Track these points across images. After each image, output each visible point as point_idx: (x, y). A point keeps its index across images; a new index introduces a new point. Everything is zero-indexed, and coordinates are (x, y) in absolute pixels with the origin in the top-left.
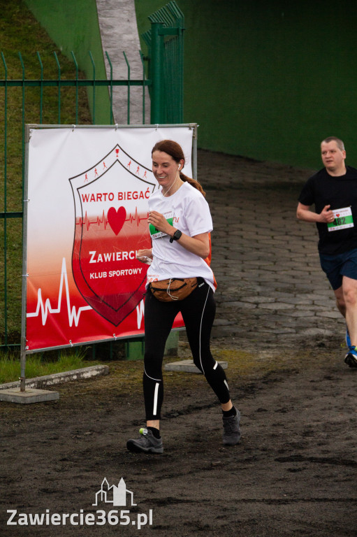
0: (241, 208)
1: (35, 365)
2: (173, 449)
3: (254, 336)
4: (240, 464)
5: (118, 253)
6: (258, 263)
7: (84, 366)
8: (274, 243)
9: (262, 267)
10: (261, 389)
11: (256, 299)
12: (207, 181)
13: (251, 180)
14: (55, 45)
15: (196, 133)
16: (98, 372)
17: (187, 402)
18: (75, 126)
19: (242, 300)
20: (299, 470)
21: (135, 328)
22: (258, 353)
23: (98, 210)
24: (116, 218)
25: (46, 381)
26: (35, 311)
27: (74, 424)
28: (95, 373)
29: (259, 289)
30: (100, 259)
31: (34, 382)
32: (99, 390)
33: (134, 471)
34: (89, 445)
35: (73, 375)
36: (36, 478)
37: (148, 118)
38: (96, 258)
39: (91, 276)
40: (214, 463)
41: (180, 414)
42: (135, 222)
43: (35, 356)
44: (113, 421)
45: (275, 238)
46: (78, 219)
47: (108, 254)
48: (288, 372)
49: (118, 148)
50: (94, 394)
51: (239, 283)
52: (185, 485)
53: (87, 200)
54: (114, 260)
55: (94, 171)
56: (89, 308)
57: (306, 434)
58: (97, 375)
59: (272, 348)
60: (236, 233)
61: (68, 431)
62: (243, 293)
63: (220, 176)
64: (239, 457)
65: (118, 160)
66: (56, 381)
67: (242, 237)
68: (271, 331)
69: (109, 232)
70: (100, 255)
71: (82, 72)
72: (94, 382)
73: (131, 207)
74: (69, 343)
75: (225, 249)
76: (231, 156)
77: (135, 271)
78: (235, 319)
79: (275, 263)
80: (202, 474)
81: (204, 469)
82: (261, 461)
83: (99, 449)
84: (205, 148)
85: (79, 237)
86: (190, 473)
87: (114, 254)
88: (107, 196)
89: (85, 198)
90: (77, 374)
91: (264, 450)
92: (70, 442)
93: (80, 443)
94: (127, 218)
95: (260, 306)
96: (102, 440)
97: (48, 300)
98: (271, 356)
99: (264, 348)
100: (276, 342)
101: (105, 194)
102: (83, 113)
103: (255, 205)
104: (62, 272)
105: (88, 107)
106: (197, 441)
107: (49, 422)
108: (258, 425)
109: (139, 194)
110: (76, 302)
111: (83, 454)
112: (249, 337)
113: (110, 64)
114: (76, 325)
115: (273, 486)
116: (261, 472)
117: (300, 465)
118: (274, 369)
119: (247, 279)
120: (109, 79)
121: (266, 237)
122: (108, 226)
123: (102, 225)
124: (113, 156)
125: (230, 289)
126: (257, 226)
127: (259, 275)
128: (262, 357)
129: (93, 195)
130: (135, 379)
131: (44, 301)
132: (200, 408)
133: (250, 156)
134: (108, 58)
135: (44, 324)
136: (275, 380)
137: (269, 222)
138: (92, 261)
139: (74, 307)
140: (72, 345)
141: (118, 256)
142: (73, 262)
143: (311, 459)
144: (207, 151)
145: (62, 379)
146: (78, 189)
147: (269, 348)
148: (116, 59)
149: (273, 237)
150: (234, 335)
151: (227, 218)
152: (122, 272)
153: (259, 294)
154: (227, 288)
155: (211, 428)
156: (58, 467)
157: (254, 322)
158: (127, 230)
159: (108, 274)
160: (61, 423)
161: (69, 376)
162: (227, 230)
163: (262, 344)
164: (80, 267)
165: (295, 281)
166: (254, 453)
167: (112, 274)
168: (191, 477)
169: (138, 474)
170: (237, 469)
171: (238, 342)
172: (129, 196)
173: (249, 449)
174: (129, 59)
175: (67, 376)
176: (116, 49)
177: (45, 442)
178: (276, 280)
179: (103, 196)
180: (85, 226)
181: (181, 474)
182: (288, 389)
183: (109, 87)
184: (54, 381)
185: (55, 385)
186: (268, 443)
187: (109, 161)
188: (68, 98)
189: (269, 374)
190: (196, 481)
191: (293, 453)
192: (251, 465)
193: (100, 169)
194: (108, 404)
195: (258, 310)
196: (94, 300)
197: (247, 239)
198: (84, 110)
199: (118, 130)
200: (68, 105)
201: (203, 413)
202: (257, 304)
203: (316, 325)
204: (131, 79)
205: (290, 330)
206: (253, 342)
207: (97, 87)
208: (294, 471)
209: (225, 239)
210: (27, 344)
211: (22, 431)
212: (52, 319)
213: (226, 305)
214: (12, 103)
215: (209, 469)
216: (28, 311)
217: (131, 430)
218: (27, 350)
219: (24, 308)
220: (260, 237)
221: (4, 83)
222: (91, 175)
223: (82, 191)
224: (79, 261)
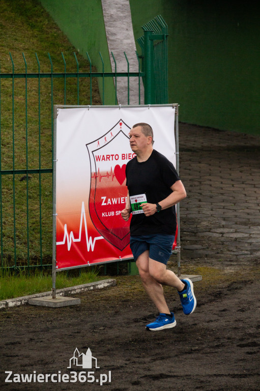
0: (210, 165)
1: (63, 280)
2: (164, 339)
3: (220, 257)
4: (212, 349)
5: (122, 198)
6: (223, 204)
7: (98, 280)
8: (233, 190)
9: (226, 207)
10: (226, 295)
11: (221, 230)
12: (185, 145)
13: (217, 144)
14: (74, 48)
15: (177, 110)
16: (109, 284)
17: (173, 305)
18: (90, 106)
19: (212, 231)
20: (255, 353)
22: (224, 269)
23: (108, 167)
24: (121, 172)
25: (71, 291)
26: (62, 240)
27: (92, 322)
28: (106, 285)
29: (223, 223)
30: (109, 202)
31: (61, 292)
32: (110, 297)
33: (135, 355)
34: (103, 337)
35: (90, 287)
36: (64, 361)
37: (142, 100)
38: (106, 202)
39: (103, 215)
40: (193, 348)
43: (63, 273)
44: (120, 319)
45: (234, 186)
46: (93, 174)
47: (115, 199)
48: (245, 283)
49: (121, 122)
50: (106, 300)
51: (209, 219)
52: (173, 364)
53: (99, 160)
54: (119, 203)
55: (104, 139)
56: (101, 238)
57: (259, 327)
58: (108, 287)
59: (234, 265)
60: (207, 182)
61: (87, 327)
62: (213, 226)
63: (195, 141)
64: (211, 344)
65: (121, 130)
66: (78, 291)
67: (211, 185)
68: (233, 253)
69: (115, 183)
70: (109, 200)
71: (95, 68)
72: (105, 291)
74: (87, 263)
75: (199, 195)
76: (202, 127)
78: (207, 244)
79: (235, 204)
80: (185, 356)
81: (186, 353)
82: (227, 347)
83: (110, 340)
84: (184, 122)
85: (94, 186)
86: (176, 356)
87: (119, 199)
88: (114, 157)
89: (98, 158)
90: (93, 286)
91: (229, 338)
92: (89, 335)
93: (96, 335)
95: (224, 235)
96: (112, 333)
97: (72, 233)
98: (233, 271)
99: (228, 265)
100: (236, 261)
101: (112, 155)
102: (95, 97)
103: (220, 162)
104: (82, 212)
105: (98, 92)
106: (180, 333)
107: (74, 320)
108: (224, 320)
110: (92, 234)
111: (98, 343)
112: (217, 258)
113: (115, 61)
114: (93, 250)
115: (235, 364)
116: (227, 355)
118: (236, 281)
119: (215, 216)
120: (113, 72)
121: (228, 186)
122: (115, 178)
123: (111, 177)
124: (118, 128)
125: (203, 223)
126: (221, 177)
127: (224, 213)
128: (226, 272)
129: (103, 156)
130: (136, 288)
131: (69, 233)
133: (216, 127)
134: (113, 57)
135: (69, 249)
136: (236, 288)
137: (230, 175)
138: (103, 204)
139: (91, 238)
140: (89, 264)
141: (122, 200)
142: (90, 205)
144: (185, 123)
145: (82, 289)
146: (92, 152)
147: (231, 265)
148: (118, 58)
149: (233, 185)
150: (206, 256)
151: (200, 172)
153: (223, 227)
154: (200, 222)
155: (190, 324)
157: (221, 246)
159: (115, 213)
160: (82, 321)
161: (87, 287)
162: (200, 180)
163: (226, 263)
164: (95, 208)
165: (249, 217)
166: (222, 341)
167: (118, 213)
168: (177, 359)
169: (138, 357)
170: (210, 353)
171: (209, 261)
172: (129, 156)
173: (218, 338)
174: (128, 57)
175: (86, 287)
176: (118, 50)
177: (71, 335)
178: (236, 216)
179: (111, 157)
180: (98, 179)
181: (170, 357)
183: (114, 77)
184: (77, 291)
185: (77, 294)
186: (231, 334)
187: (115, 132)
188: (84, 86)
189: (232, 284)
190: (181, 361)
191: (250, 341)
192: (220, 350)
193: (109, 137)
194: (116, 307)
195: (223, 238)
196: (105, 232)
197: (215, 187)
198: (96, 94)
199: (121, 109)
200: (84, 91)
202: (222, 233)
204: (130, 72)
205: (246, 252)
206: (220, 261)
207: (105, 78)
208: (251, 353)
209: (198, 188)
210: (57, 264)
211: (54, 327)
212: (75, 246)
213: (200, 234)
214: (43, 90)
215: (189, 353)
216: (58, 241)
217: (133, 325)
218: (57, 269)
219: (54, 238)
220: (224, 186)
221: (38, 75)
222: (102, 142)
223: (96, 153)
224: (94, 204)
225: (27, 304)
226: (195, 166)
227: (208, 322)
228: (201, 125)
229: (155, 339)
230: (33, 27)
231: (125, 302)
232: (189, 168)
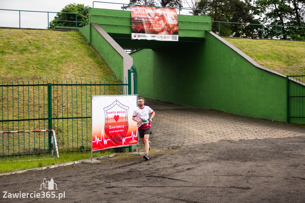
0: (164, 115)
4: (136, 178)
5: (117, 126)
6: (164, 128)
7: (111, 154)
10: (152, 159)
11: (161, 137)
13: (169, 108)
14: (115, 75)
17: (132, 162)
18: (105, 95)
20: (150, 179)
21: (122, 144)
23: (112, 116)
24: (117, 118)
25: (99, 158)
26: (95, 141)
27: (101, 168)
28: (113, 156)
29: (163, 135)
30: (112, 128)
31: (96, 158)
32: (112, 160)
34: (101, 173)
36: (83, 182)
37: (127, 93)
38: (111, 127)
39: (110, 132)
40: (130, 178)
41: (128, 165)
42: (122, 119)
44: (111, 167)
46: (106, 119)
47: (114, 127)
48: (161, 155)
49: (117, 100)
50: (110, 161)
51: (158, 133)
52: (119, 183)
54: (116, 128)
55: (111, 106)
56: (109, 140)
57: (157, 170)
59: (161, 149)
60: (162, 121)
61: (98, 170)
62: (159, 136)
68: (162, 145)
69: (115, 121)
70: (112, 127)
71: (122, 82)
72: (112, 158)
73: (120, 115)
76: (167, 102)
77: (122, 131)
79: (169, 128)
82: (142, 177)
83: (103, 175)
85: (106, 122)
86: (123, 180)
89: (108, 113)
90: (108, 156)
91: (144, 174)
92: (97, 173)
93: (100, 173)
94: (120, 117)
95: (162, 139)
97: (98, 138)
98: (159, 151)
99: (158, 149)
100: (162, 148)
101: (113, 112)
104: (102, 131)
105: (122, 91)
107: (95, 168)
109: (123, 112)
110: (106, 139)
111: (99, 176)
112: (156, 146)
114: (106, 144)
115: (141, 183)
117: (151, 178)
118: (158, 154)
122: (114, 120)
123: (113, 119)
124: (115, 103)
126: (167, 119)
127: (164, 131)
128: (157, 151)
129: (110, 112)
131: (97, 138)
132: (134, 164)
133: (171, 102)
135: (97, 144)
136: (157, 157)
137: (170, 118)
138: (110, 128)
139: (105, 140)
140: (105, 149)
142: (105, 129)
143: (154, 176)
144: (161, 101)
145: (104, 157)
149: (170, 122)
150: (153, 146)
152: (118, 131)
156: (91, 179)
157: (159, 143)
158: (119, 120)
161: (106, 157)
164: (107, 130)
165: (172, 132)
166: (141, 175)
167: (115, 131)
169: (109, 180)
172: (120, 112)
178: (168, 132)
180: (108, 120)
181: (120, 180)
182: (158, 159)
184: (101, 158)
186: (146, 173)
187: (114, 104)
189: (156, 155)
190: (123, 182)
191: (151, 175)
192: (139, 178)
193: (112, 106)
194: (112, 163)
196: (111, 137)
197: (164, 122)
198: (121, 91)
199: (117, 96)
201: (134, 165)
203: (174, 143)
205: (167, 144)
208: (149, 179)
210: (93, 149)
211: (87, 171)
212: (100, 142)
213: (153, 139)
214: (103, 90)
215: (128, 179)
216: (93, 141)
217: (114, 170)
218: (93, 150)
219: (92, 140)
220: (167, 122)
221: (99, 85)
222: (109, 107)
223: (107, 111)
224: (107, 128)
225: (82, 162)
226: (159, 115)
227: (140, 168)
228: (166, 101)
229: (119, 174)
230: (101, 68)
231: (116, 161)
232: (157, 116)
